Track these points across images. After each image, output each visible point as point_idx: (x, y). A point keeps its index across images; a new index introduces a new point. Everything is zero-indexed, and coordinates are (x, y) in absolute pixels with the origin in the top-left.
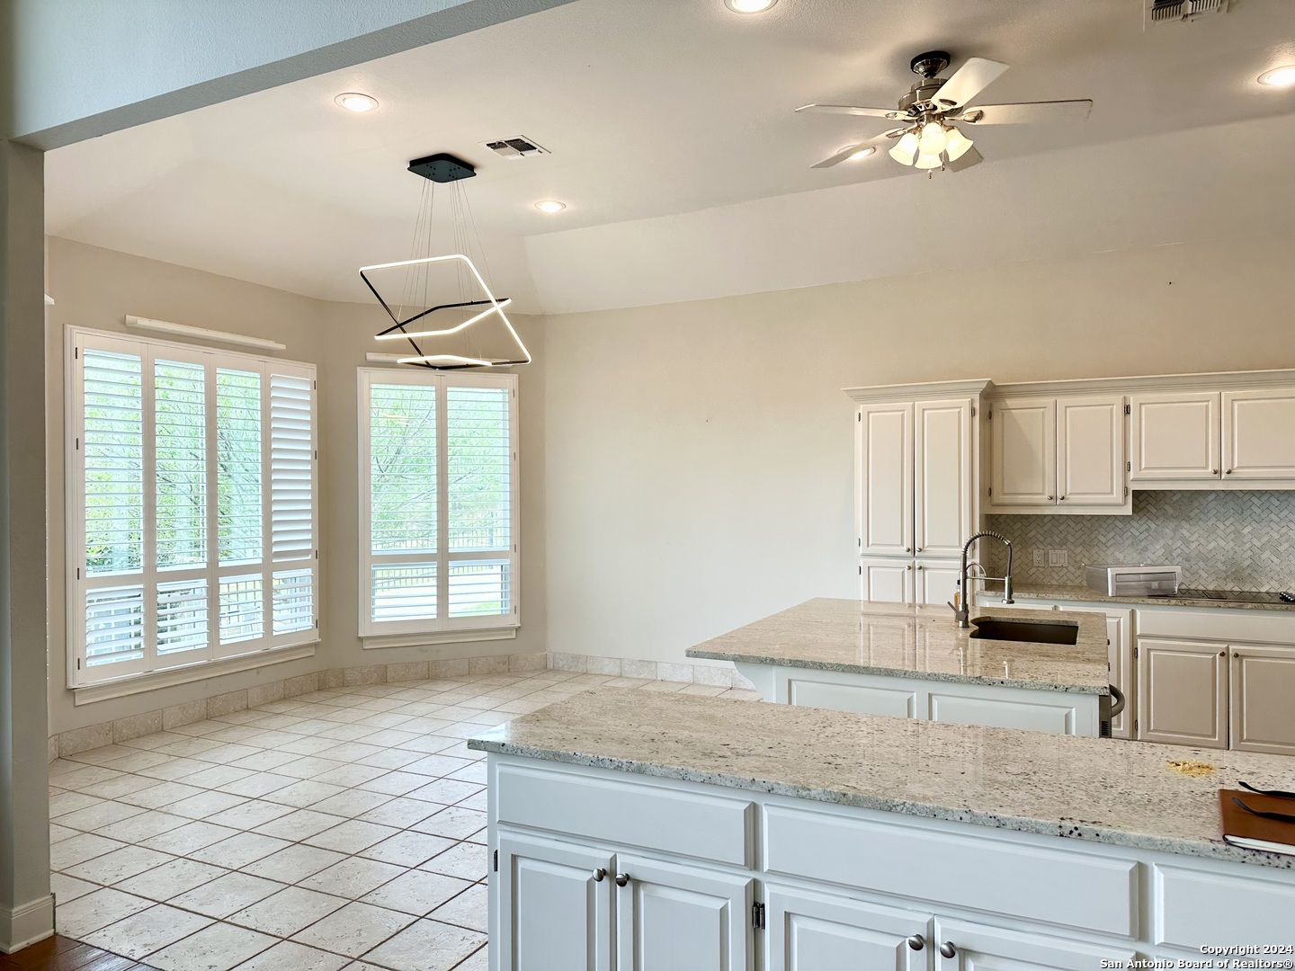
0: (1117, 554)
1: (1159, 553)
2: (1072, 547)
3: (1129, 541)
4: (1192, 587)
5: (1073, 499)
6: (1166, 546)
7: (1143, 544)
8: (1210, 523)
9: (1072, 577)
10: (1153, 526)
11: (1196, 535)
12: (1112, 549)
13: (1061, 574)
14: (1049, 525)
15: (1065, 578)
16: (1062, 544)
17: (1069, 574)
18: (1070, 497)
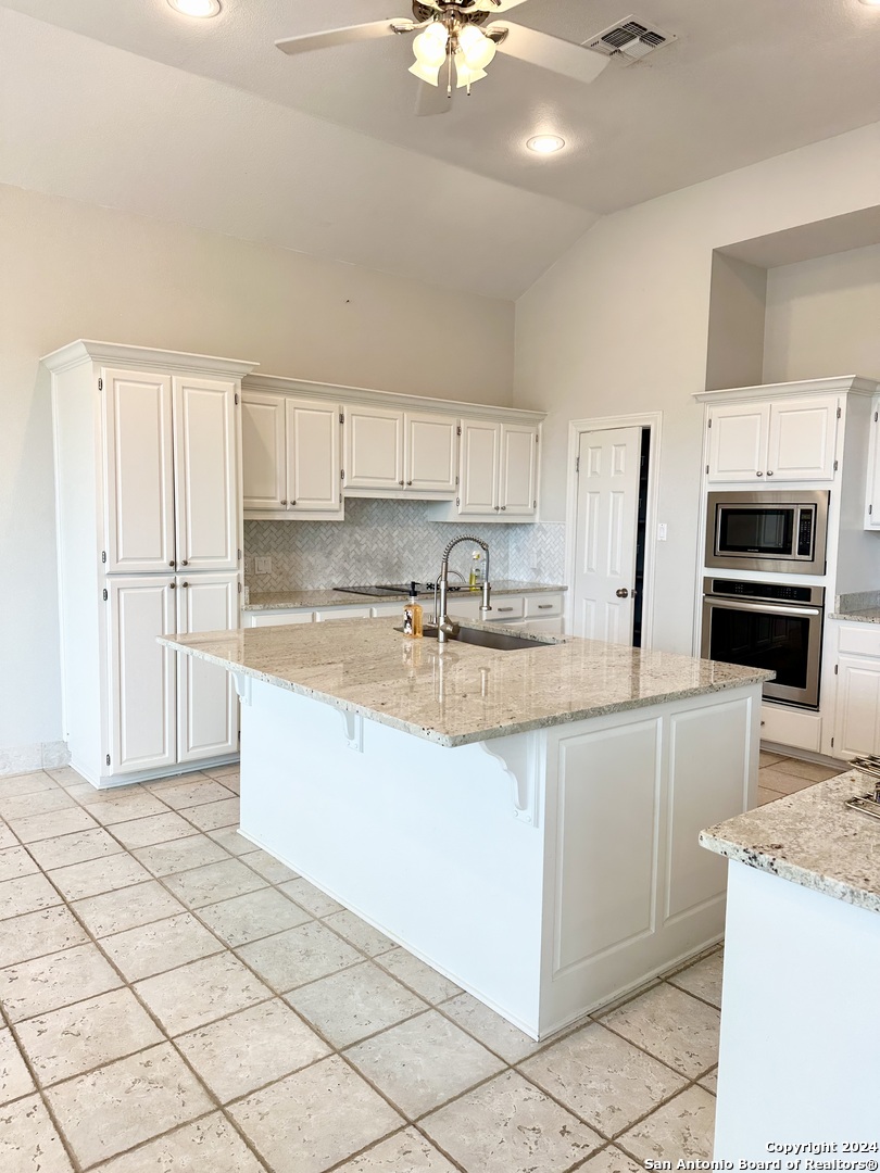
0: (310, 558)
1: (340, 556)
2: (275, 554)
3: (318, 547)
4: (362, 585)
5: (301, 504)
6: (345, 550)
7: (329, 547)
8: (373, 528)
9: (274, 584)
10: (336, 531)
11: (365, 539)
12: (306, 553)
13: (265, 581)
14: (255, 531)
15: (269, 585)
16: (267, 549)
17: (272, 581)
18: (301, 502)
